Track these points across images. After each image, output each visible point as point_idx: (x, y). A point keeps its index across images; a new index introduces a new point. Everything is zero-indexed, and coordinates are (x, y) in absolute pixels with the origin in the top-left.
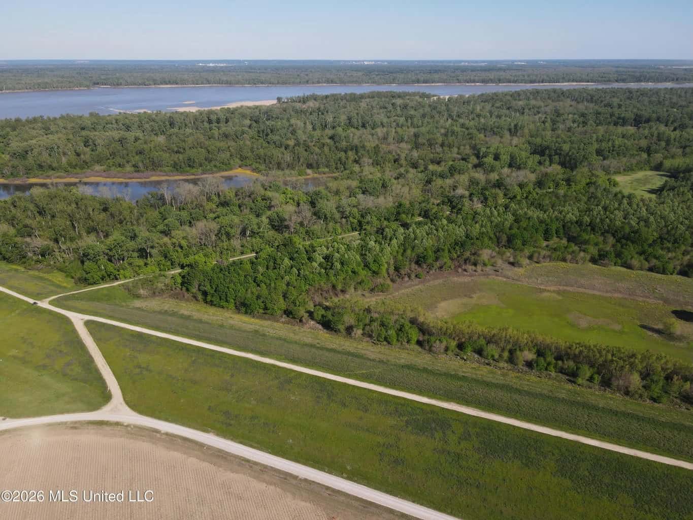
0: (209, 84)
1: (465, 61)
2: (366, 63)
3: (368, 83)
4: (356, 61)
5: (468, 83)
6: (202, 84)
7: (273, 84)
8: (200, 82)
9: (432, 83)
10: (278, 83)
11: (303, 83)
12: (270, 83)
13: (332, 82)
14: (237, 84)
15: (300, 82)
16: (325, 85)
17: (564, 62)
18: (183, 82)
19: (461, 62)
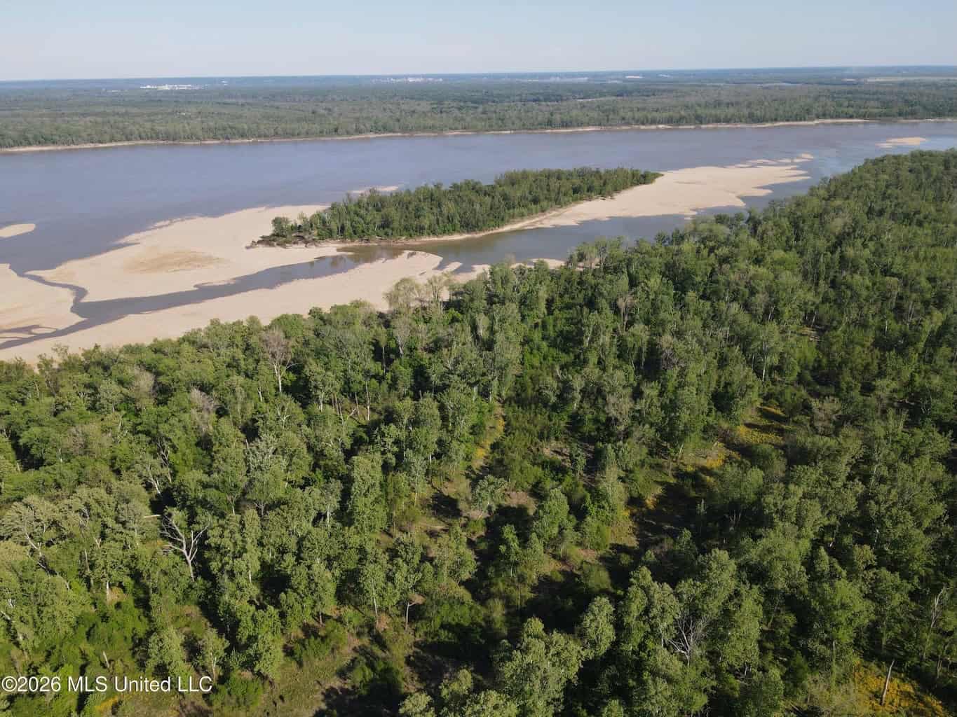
0: (128, 140)
1: (556, 75)
2: (411, 80)
3: (456, 129)
4: (395, 77)
5: (643, 124)
6: (111, 141)
7: (266, 136)
8: (107, 137)
9: (578, 126)
10: (276, 135)
11: (329, 133)
12: (260, 136)
13: (385, 129)
14: (190, 138)
15: (321, 132)
16: (372, 135)
17: (694, 75)
18: (70, 137)
19: (549, 75)
